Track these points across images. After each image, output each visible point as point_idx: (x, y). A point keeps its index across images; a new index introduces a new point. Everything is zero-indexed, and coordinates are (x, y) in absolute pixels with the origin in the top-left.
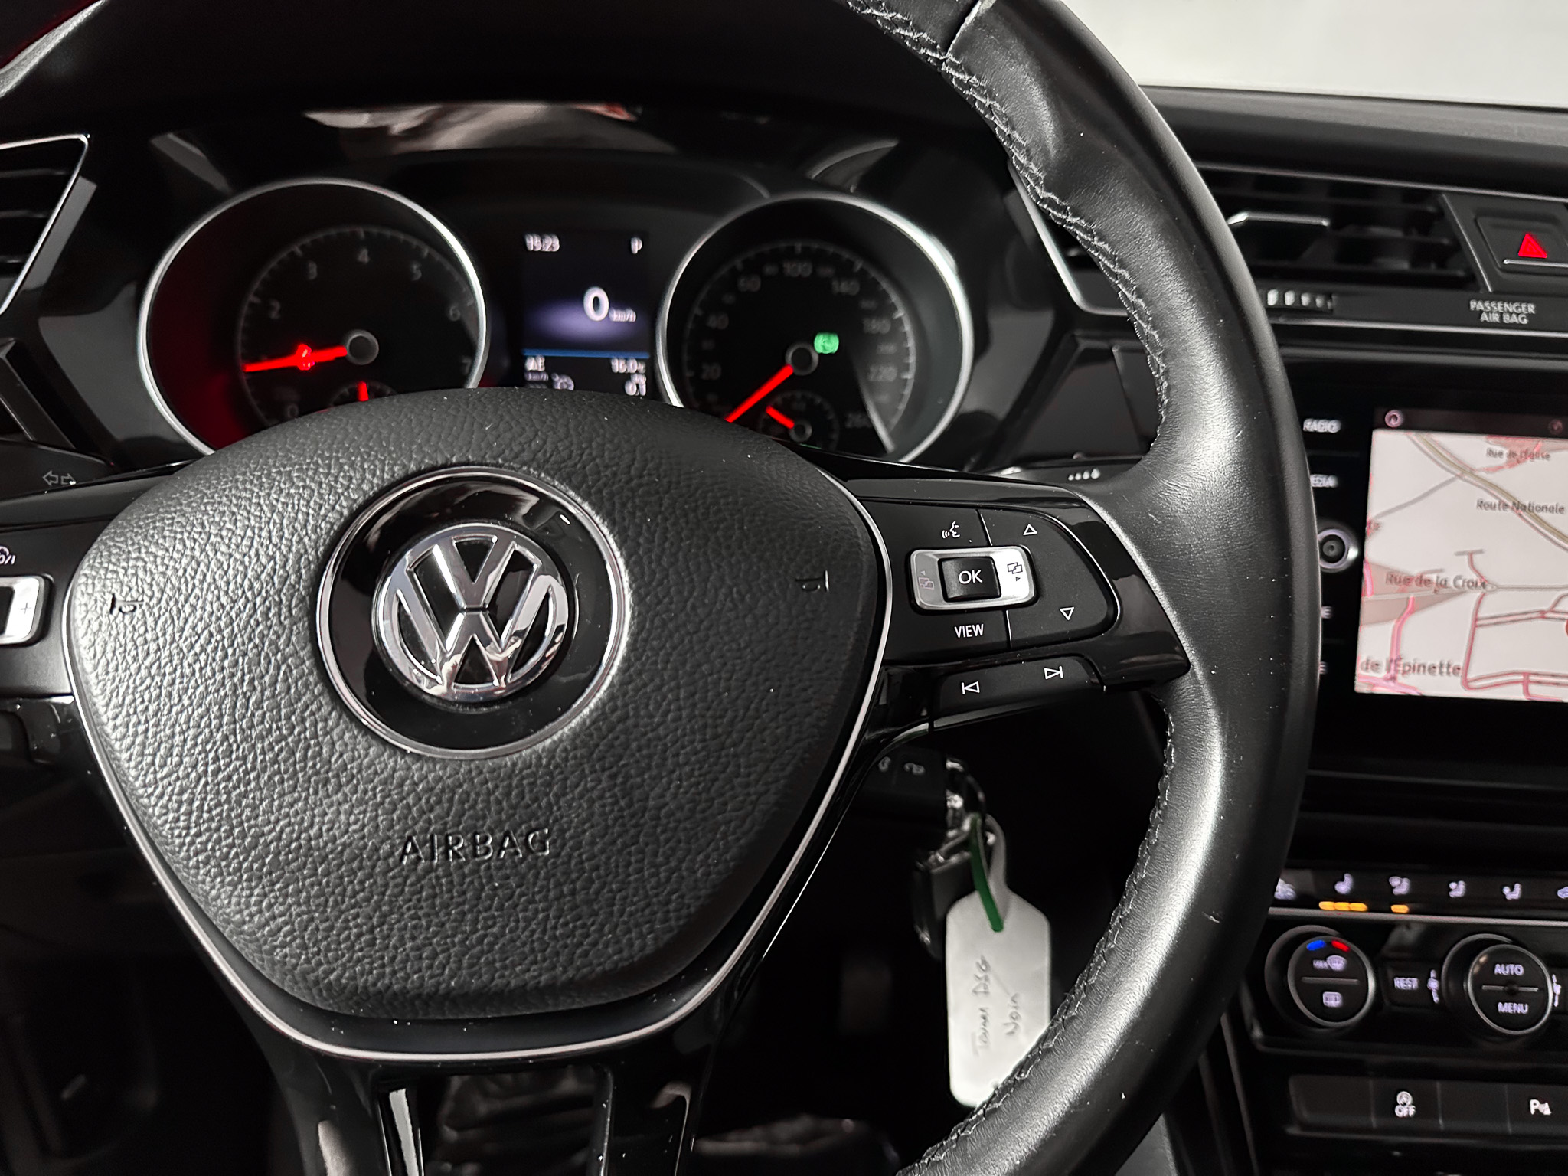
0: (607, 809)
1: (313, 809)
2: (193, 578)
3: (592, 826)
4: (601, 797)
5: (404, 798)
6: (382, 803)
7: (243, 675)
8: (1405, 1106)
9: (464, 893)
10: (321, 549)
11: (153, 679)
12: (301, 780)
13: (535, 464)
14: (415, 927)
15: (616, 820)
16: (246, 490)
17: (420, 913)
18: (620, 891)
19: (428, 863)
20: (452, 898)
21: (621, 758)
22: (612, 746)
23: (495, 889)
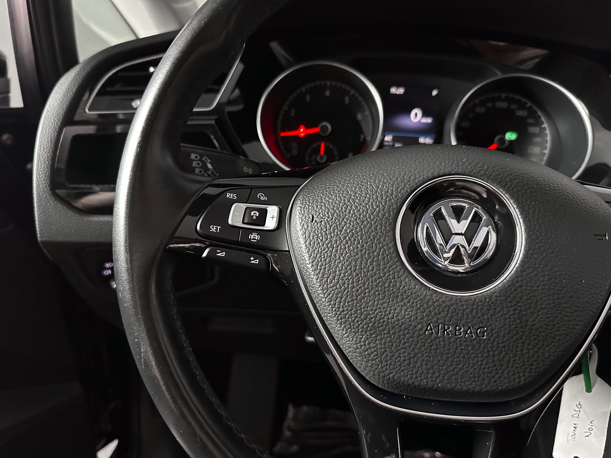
0: (511, 323)
1: (391, 307)
2: (345, 211)
3: (504, 330)
4: (509, 318)
5: (429, 308)
6: (420, 308)
7: (366, 251)
9: (449, 349)
10: (399, 204)
11: (329, 249)
12: (387, 295)
13: (486, 176)
14: (427, 360)
15: (514, 328)
17: (431, 355)
18: (513, 357)
19: (436, 335)
20: (444, 350)
21: (519, 302)
22: (515, 297)
23: (462, 349)
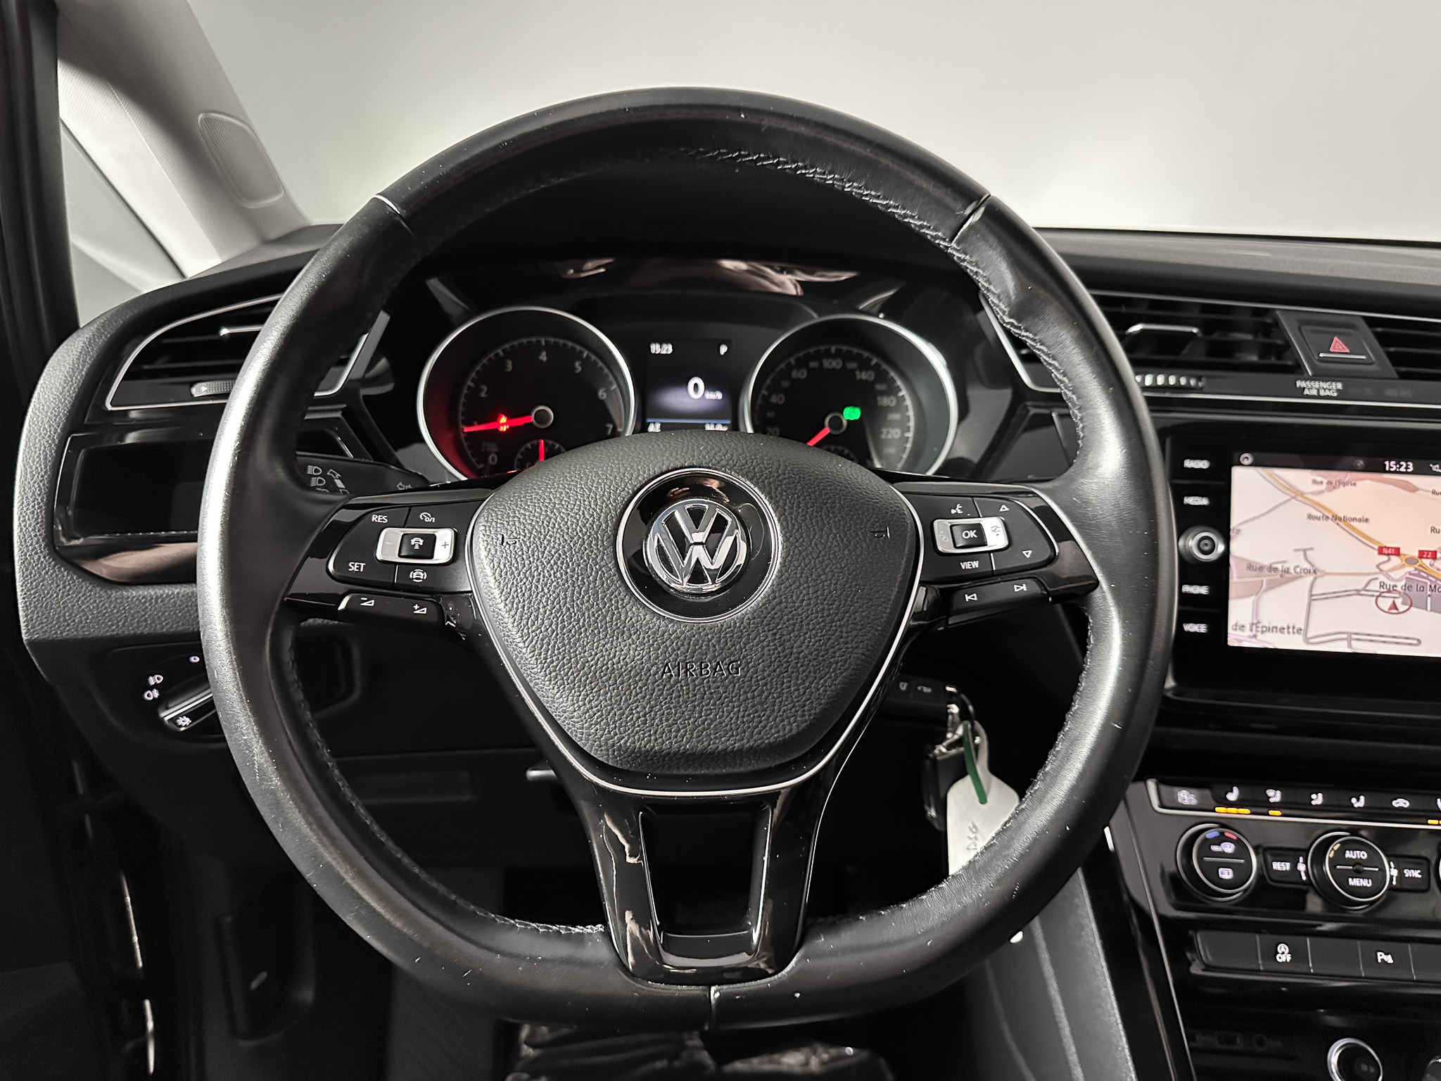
0: (771, 652)
1: (616, 648)
2: (548, 526)
3: (763, 662)
4: (768, 645)
5: (664, 642)
6: (653, 645)
7: (578, 576)
8: (1284, 954)
9: (695, 695)
10: (619, 511)
11: (527, 579)
12: (609, 632)
13: (729, 467)
14: (668, 714)
15: (776, 658)
16: (572, 481)
17: (671, 706)
18: (778, 698)
19: (676, 677)
20: (689, 698)
21: (778, 624)
22: (774, 618)
23: (711, 693)
